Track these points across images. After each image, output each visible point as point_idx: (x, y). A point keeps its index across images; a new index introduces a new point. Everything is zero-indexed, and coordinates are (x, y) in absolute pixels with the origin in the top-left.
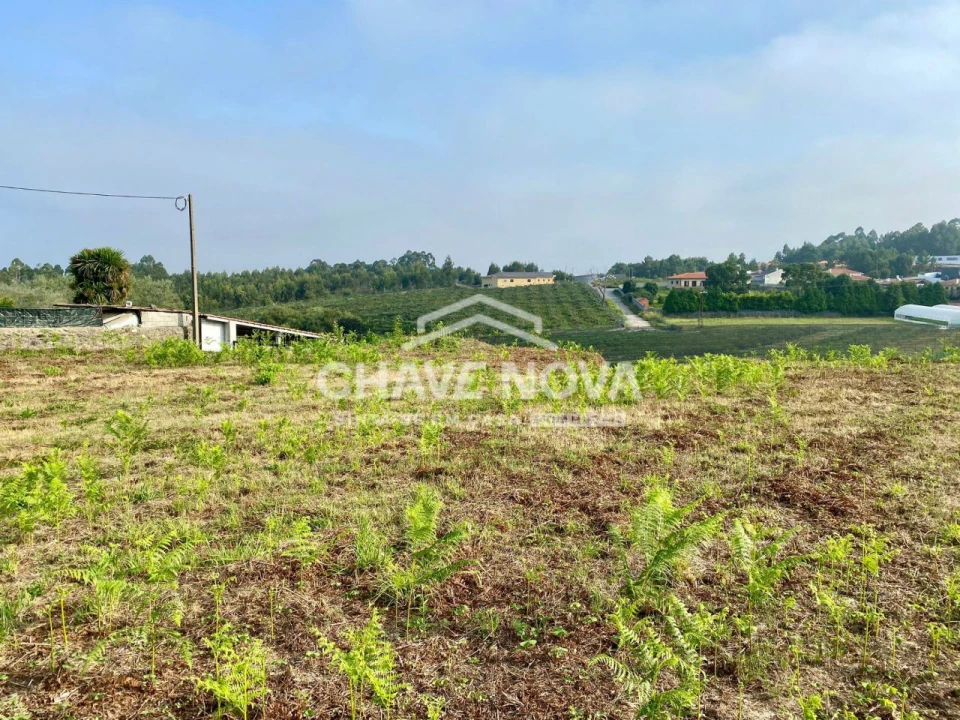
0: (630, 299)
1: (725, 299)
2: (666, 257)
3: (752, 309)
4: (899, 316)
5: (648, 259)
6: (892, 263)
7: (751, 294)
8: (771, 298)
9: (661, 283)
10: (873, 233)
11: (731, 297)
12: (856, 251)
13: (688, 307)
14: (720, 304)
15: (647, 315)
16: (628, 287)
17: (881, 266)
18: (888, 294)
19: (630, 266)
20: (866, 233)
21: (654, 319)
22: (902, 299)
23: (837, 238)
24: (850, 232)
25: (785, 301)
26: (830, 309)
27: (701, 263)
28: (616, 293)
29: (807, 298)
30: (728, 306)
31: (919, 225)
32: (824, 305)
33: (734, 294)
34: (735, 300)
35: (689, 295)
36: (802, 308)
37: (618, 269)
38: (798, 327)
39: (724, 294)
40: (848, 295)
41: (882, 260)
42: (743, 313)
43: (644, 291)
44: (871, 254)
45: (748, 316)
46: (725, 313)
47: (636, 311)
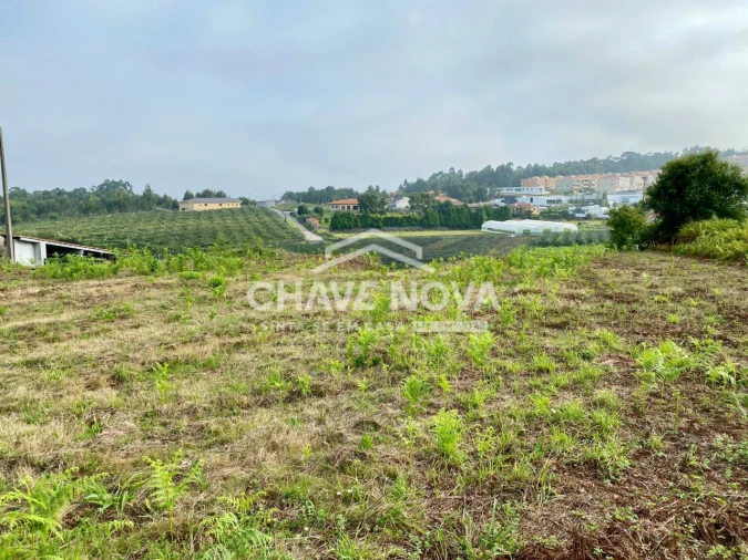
0: (304, 219)
1: (373, 219)
2: (324, 188)
3: (392, 225)
4: (485, 229)
5: (311, 188)
6: (475, 193)
7: (389, 215)
8: (403, 218)
9: (325, 207)
10: (460, 171)
11: (376, 217)
12: (452, 184)
13: (348, 225)
14: (370, 222)
15: (320, 231)
16: (302, 211)
17: (468, 195)
18: (477, 214)
19: (298, 194)
20: (456, 171)
21: (324, 234)
22: (485, 217)
24: (446, 171)
25: (413, 219)
26: (442, 225)
27: (349, 193)
28: (292, 214)
29: (427, 217)
30: (375, 224)
31: (489, 166)
32: (438, 222)
33: (378, 215)
34: (380, 219)
35: (347, 216)
36: (425, 224)
37: (289, 196)
38: (426, 238)
39: (372, 215)
40: (453, 215)
41: (469, 191)
42: (386, 228)
43: (314, 214)
44: (461, 187)
45: (389, 231)
46: (374, 229)
47: (310, 228)
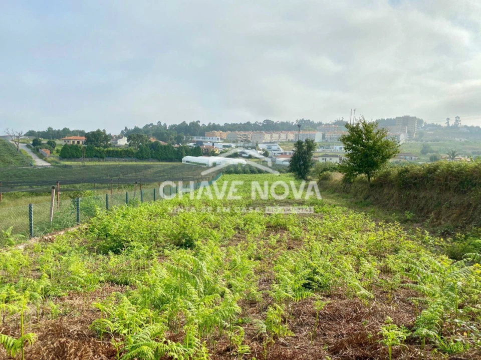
0: (38, 150)
1: (97, 151)
2: (61, 129)
3: (113, 157)
4: (184, 161)
5: (50, 129)
6: (176, 138)
7: (111, 149)
8: (122, 151)
9: (58, 142)
10: (165, 124)
11: (100, 150)
12: (160, 131)
13: (75, 156)
14: (94, 154)
15: (49, 159)
16: (36, 143)
17: (171, 139)
18: (178, 151)
19: (39, 132)
20: (162, 124)
21: (53, 161)
22: (184, 153)
23: (149, 125)
24: (155, 124)
25: (130, 152)
26: (153, 157)
27: (82, 133)
28: (28, 146)
29: (141, 151)
30: (99, 155)
31: (184, 122)
32: (150, 156)
33: (102, 148)
34: (103, 151)
35: (75, 148)
36: (140, 156)
37: (31, 133)
38: (141, 166)
39: (96, 148)
40: (161, 150)
41: (172, 137)
42: (107, 159)
43: (47, 145)
44: (166, 133)
45: (110, 161)
46: (97, 159)
47: (41, 157)
